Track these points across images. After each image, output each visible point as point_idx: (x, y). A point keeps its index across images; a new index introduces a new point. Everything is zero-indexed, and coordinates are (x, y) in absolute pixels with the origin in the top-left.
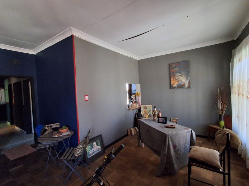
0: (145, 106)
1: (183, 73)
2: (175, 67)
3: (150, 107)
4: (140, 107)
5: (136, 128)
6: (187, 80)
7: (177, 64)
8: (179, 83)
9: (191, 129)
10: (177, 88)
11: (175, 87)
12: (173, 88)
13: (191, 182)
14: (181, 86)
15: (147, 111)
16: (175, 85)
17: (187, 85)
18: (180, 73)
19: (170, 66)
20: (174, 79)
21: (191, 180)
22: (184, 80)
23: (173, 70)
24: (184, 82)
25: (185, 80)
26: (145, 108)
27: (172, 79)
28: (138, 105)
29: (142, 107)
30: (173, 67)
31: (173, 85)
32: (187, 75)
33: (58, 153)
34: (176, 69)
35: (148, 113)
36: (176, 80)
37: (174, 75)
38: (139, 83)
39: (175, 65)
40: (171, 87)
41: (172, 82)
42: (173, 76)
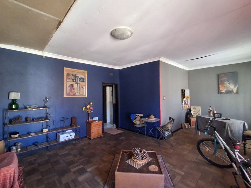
0: (194, 108)
1: (231, 82)
2: (224, 76)
3: (199, 108)
4: (189, 108)
5: (188, 123)
6: (235, 87)
7: (226, 74)
8: (227, 89)
9: (243, 121)
10: (225, 93)
11: (223, 93)
12: (221, 93)
13: (246, 150)
14: (229, 92)
15: (197, 111)
16: (223, 91)
17: (235, 91)
18: (228, 81)
19: (218, 76)
20: (222, 86)
21: (246, 148)
22: (232, 87)
23: (221, 79)
24: (232, 88)
25: (234, 87)
26: (195, 109)
27: (220, 86)
28: (188, 106)
29: (192, 108)
30: (222, 77)
31: (222, 91)
32: (236, 83)
33: (151, 129)
34: (225, 78)
35: (197, 113)
36: (225, 87)
37: (223, 83)
38: (189, 89)
39: (223, 75)
40: (219, 92)
41: (221, 89)
42: (221, 84)
